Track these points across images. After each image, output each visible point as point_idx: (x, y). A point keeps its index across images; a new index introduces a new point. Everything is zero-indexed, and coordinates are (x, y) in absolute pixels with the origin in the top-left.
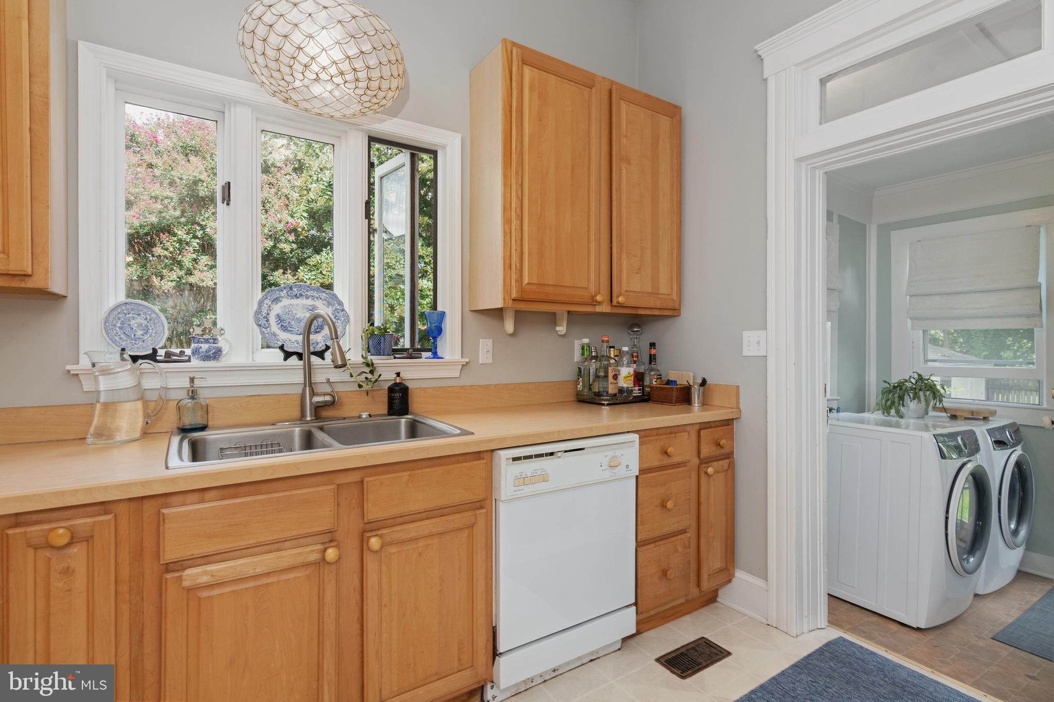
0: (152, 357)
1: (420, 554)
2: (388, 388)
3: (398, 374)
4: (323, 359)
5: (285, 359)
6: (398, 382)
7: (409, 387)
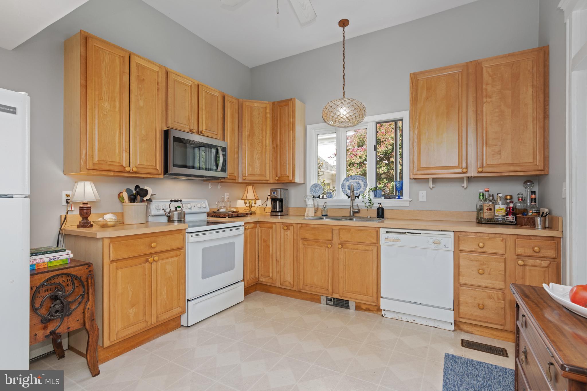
0: (319, 197)
1: (354, 254)
2: (377, 209)
3: (380, 204)
4: (359, 198)
5: (348, 198)
6: (380, 206)
7: (385, 209)
